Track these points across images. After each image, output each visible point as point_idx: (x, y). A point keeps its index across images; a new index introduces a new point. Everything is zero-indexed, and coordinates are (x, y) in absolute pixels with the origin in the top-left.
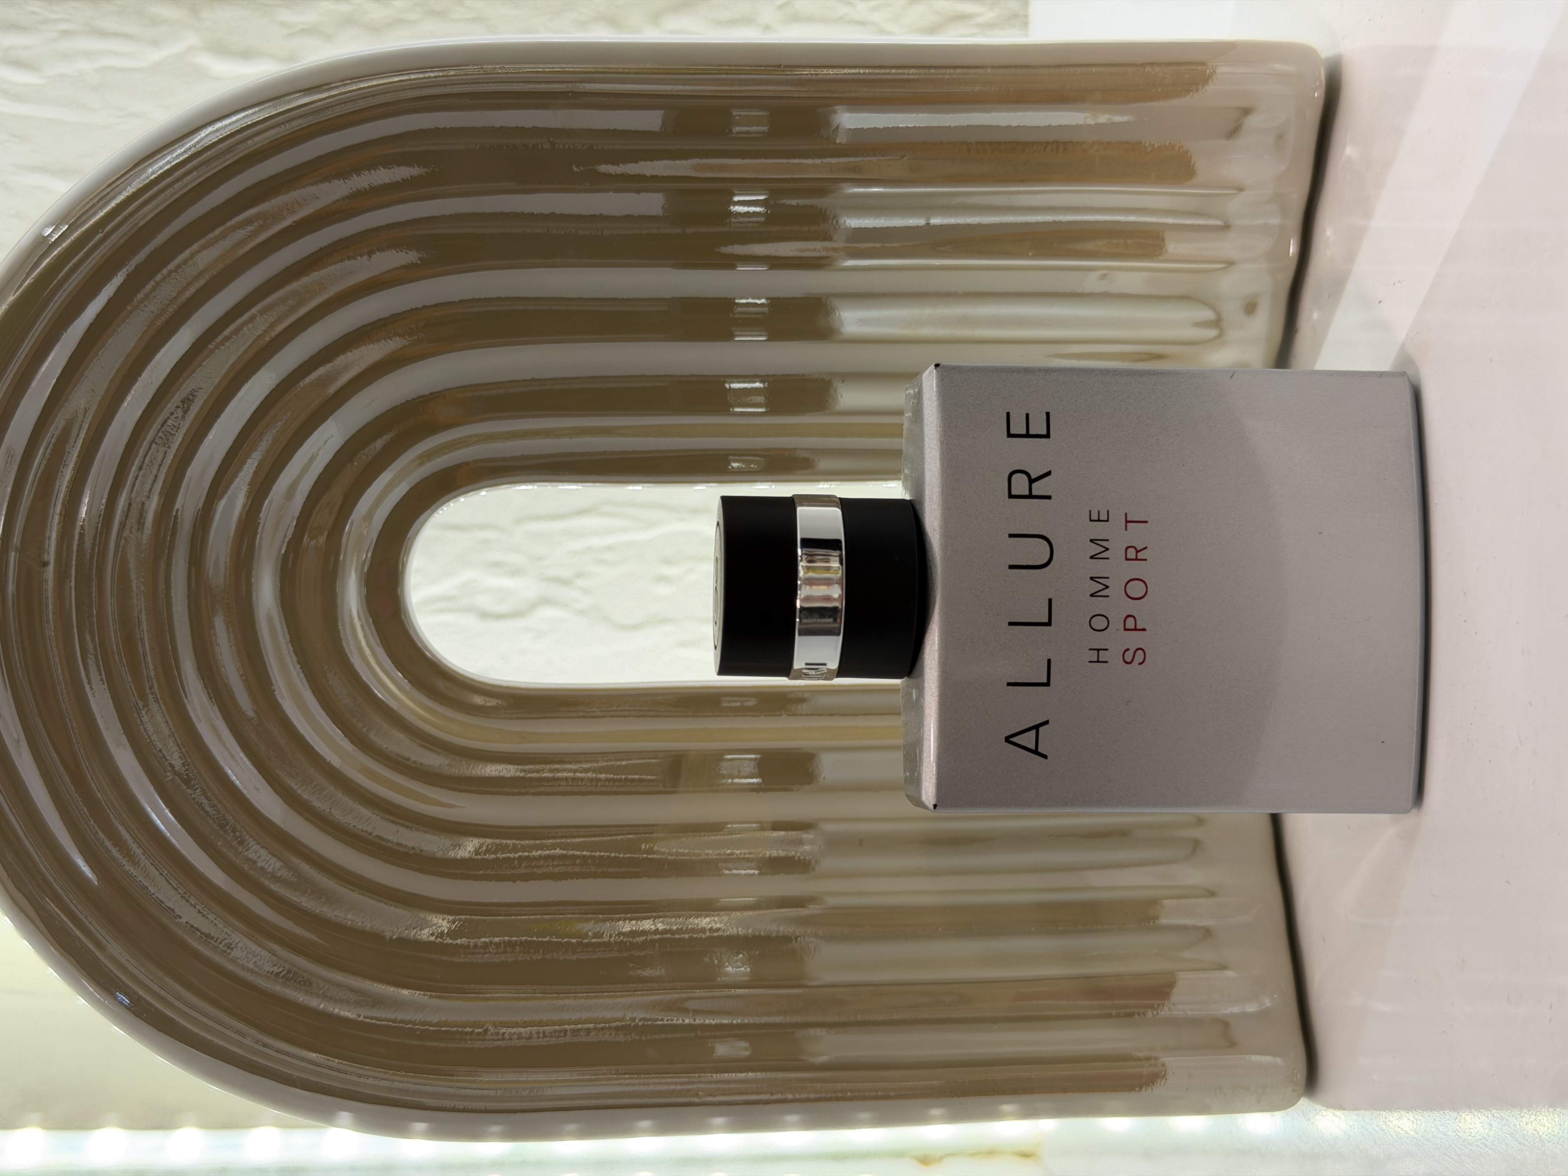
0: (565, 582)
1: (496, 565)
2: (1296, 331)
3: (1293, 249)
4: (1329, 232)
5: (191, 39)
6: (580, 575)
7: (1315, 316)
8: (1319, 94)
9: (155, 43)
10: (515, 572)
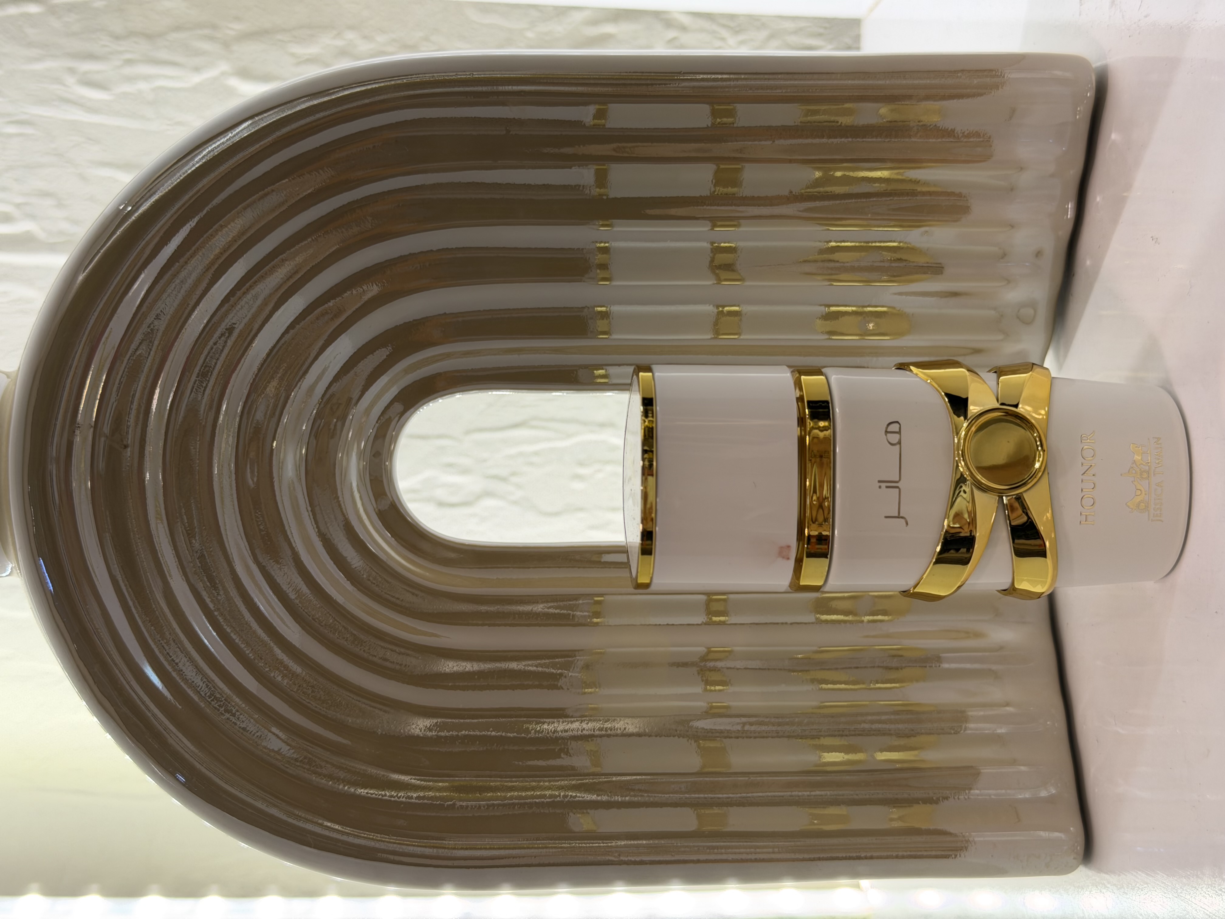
0: (503, 479)
1: (450, 465)
2: (1074, 275)
3: (1070, 214)
4: (1098, 199)
5: (224, 67)
6: (514, 474)
7: (1088, 263)
8: (1090, 94)
9: (197, 69)
10: (465, 471)
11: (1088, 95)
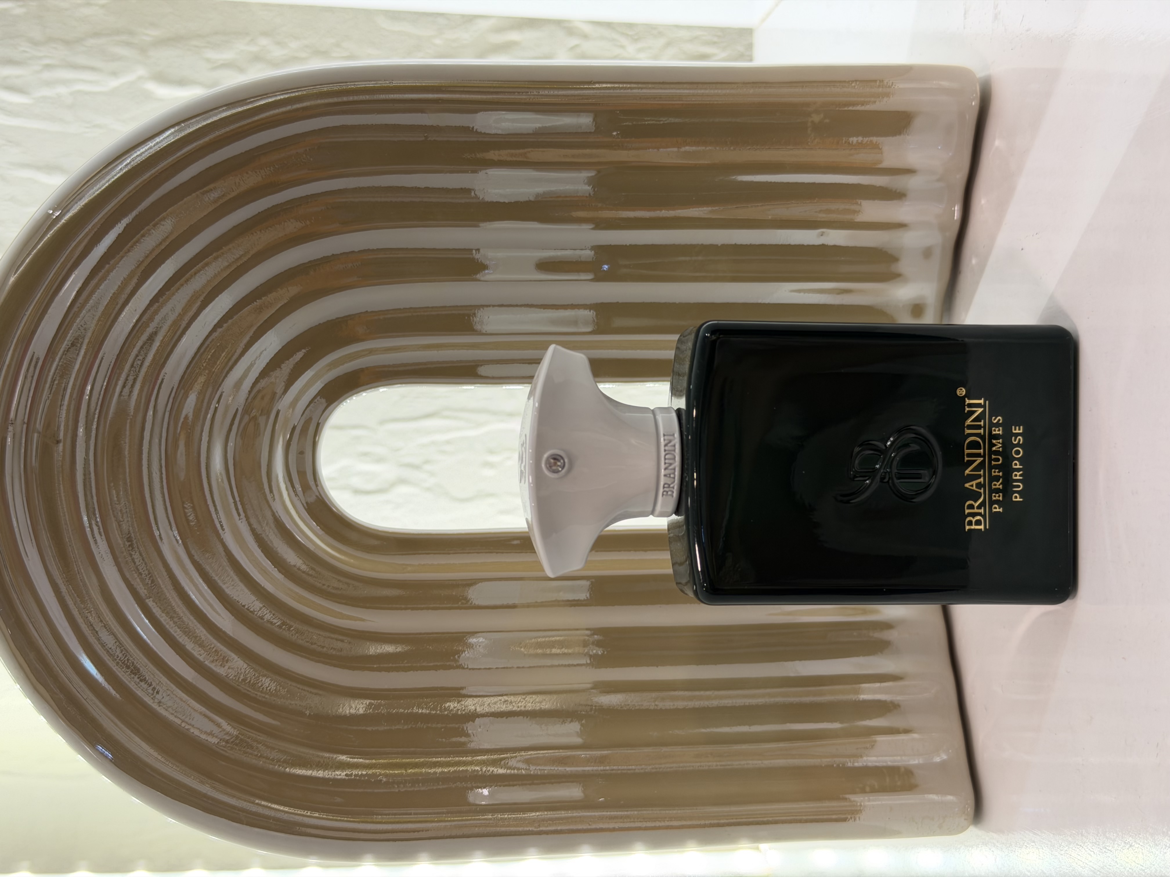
0: (416, 467)
1: (365, 454)
2: (960, 273)
3: (957, 215)
4: (983, 202)
5: (141, 71)
6: (427, 462)
7: (974, 261)
8: (975, 103)
9: (114, 74)
10: (380, 460)
11: (973, 104)
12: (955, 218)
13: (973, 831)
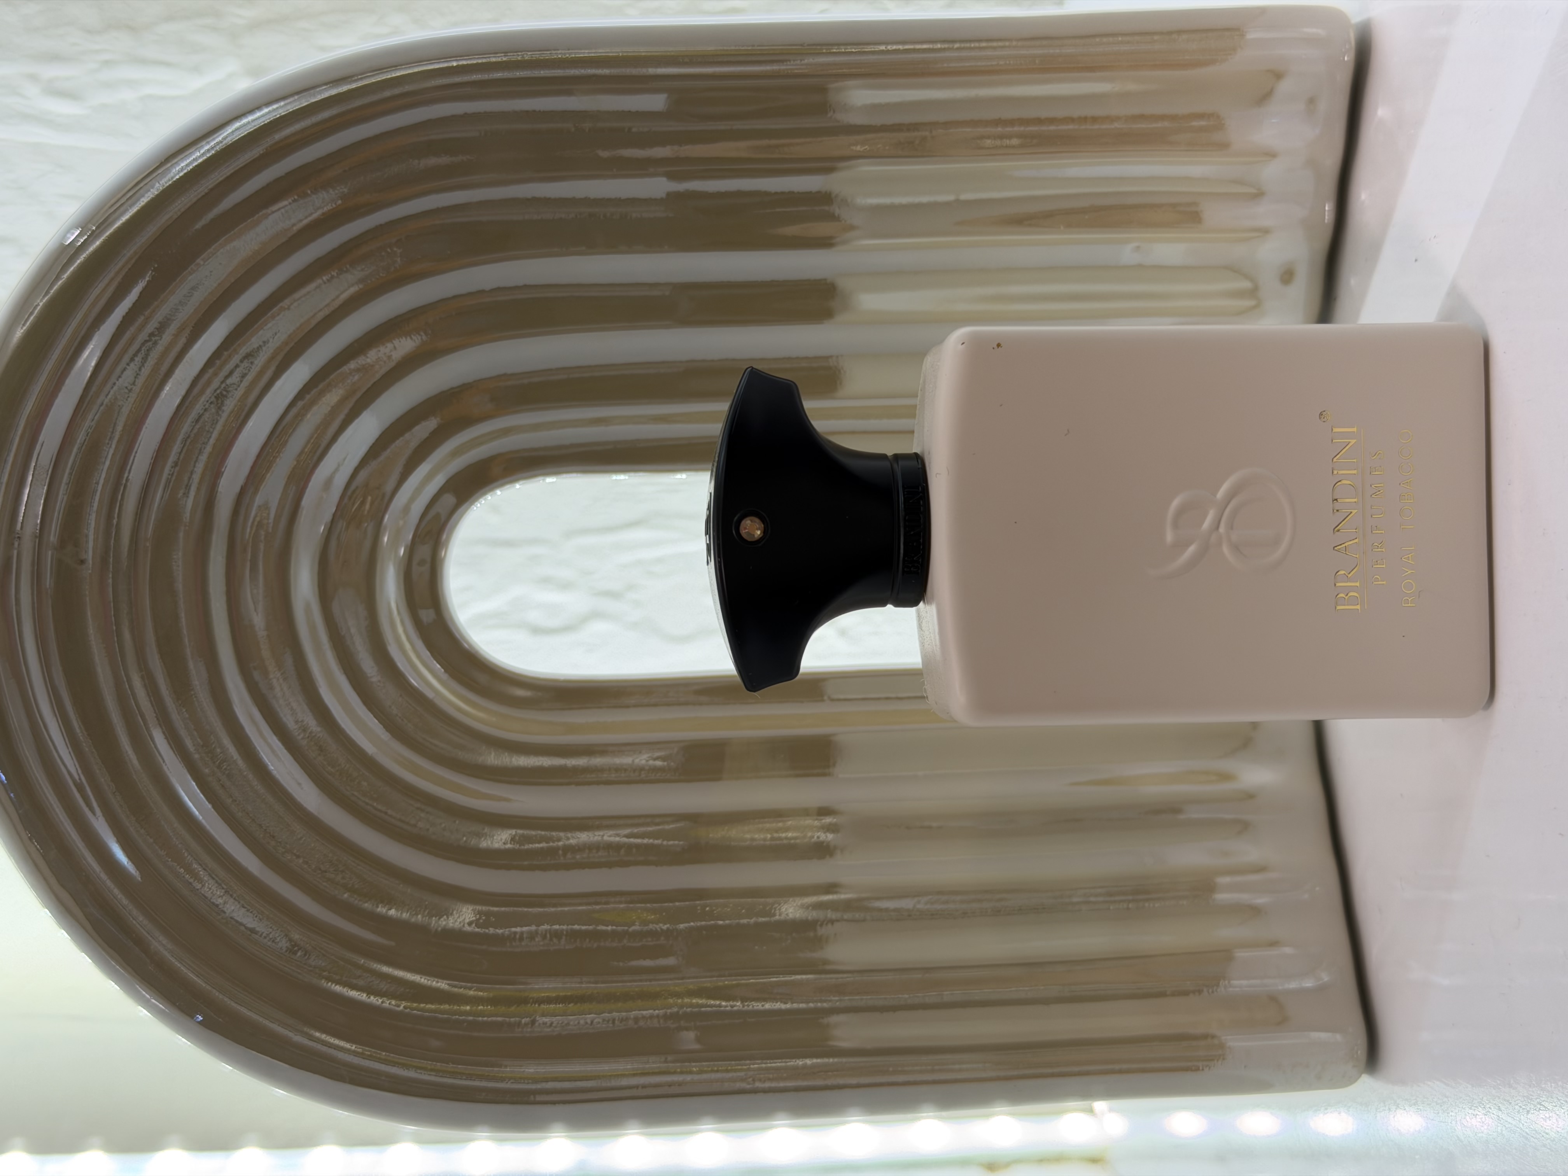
0: (615, 595)
1: (547, 580)
2: (1335, 299)
3: (1328, 215)
4: (1365, 195)
5: (232, 66)
6: (630, 588)
7: (1353, 282)
8: (1349, 58)
9: (197, 71)
10: (565, 586)
11: (1346, 59)
12: (1326, 221)
13: (1366, 1082)
